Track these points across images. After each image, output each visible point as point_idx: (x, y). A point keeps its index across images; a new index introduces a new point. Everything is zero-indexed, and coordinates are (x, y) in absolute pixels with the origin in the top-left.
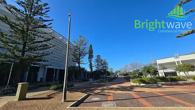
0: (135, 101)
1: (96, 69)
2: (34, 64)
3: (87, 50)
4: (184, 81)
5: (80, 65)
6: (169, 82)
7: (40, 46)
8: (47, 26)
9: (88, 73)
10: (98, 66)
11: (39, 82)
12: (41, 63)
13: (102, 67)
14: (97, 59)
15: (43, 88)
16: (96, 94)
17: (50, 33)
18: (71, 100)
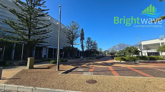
1: (87, 49)
3: (79, 33)
5: (73, 46)
9: (81, 52)
10: (89, 46)
12: (42, 44)
13: (92, 48)
14: (88, 41)
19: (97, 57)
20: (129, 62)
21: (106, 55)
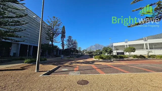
0: (94, 70)
1: (67, 47)
2: (6, 39)
3: (60, 31)
4: (128, 58)
5: (53, 43)
6: (118, 58)
7: (12, 22)
8: (18, 2)
9: (60, 50)
10: (69, 45)
11: (12, 56)
12: (13, 38)
13: (72, 46)
14: (69, 39)
15: (17, 61)
16: (65, 66)
17: (22, 10)
18: (43, 70)
19: (77, 55)
20: (106, 60)
21: (84, 54)
